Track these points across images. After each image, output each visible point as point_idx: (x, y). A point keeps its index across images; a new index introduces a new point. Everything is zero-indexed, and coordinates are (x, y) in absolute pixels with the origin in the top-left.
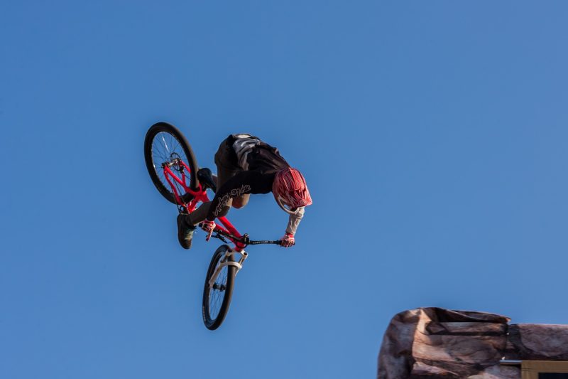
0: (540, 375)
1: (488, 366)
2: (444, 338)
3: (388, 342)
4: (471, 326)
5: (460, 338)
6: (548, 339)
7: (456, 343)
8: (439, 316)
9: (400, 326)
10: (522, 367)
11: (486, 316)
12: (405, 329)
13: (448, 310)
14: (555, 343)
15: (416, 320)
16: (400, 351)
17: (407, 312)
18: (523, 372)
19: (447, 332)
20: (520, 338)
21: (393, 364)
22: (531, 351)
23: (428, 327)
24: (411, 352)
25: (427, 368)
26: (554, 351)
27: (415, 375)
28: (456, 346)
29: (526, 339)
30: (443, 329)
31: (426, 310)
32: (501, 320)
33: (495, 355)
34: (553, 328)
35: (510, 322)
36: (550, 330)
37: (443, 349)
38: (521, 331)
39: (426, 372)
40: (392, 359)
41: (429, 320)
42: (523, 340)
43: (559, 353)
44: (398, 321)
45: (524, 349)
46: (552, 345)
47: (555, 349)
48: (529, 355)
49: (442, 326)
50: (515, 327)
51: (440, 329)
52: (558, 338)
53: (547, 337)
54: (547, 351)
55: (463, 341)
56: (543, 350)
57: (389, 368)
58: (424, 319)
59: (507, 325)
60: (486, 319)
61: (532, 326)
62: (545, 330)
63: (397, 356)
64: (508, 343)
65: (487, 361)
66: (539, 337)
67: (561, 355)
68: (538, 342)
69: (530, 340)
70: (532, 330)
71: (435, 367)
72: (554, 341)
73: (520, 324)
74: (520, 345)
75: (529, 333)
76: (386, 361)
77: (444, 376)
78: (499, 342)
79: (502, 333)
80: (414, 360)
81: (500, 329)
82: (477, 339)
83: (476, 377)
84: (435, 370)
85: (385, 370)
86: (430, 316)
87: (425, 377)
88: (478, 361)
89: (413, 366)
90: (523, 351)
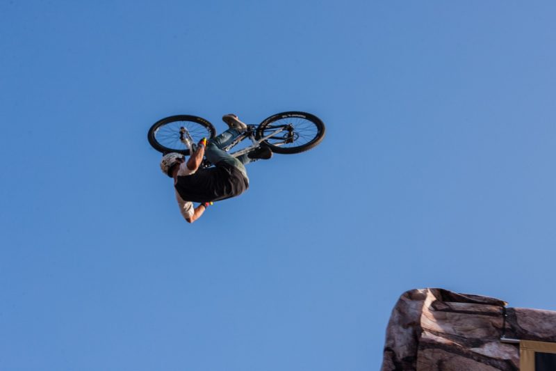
0: (536, 353)
1: (487, 342)
2: (448, 314)
3: (397, 315)
4: (473, 307)
5: (463, 315)
6: (541, 322)
8: (444, 296)
9: (408, 301)
10: (521, 346)
11: (485, 299)
12: (413, 305)
13: (452, 292)
14: (547, 326)
15: (423, 297)
16: (409, 322)
17: (415, 291)
18: (521, 351)
19: (450, 310)
20: (516, 319)
21: (402, 333)
22: (526, 331)
23: (433, 304)
24: (419, 324)
25: (434, 337)
26: (547, 333)
27: (424, 342)
28: (459, 322)
29: (521, 320)
30: (447, 307)
31: (433, 291)
32: (500, 303)
33: (494, 332)
34: (546, 313)
35: (507, 306)
36: (543, 314)
37: (446, 324)
38: (517, 313)
39: (432, 340)
40: (401, 329)
41: (434, 299)
42: (519, 322)
43: (551, 335)
44: (407, 297)
45: (520, 329)
46: (544, 328)
47: (547, 331)
48: (523, 335)
49: (446, 304)
50: (512, 310)
51: (444, 307)
52: (550, 321)
53: (540, 320)
54: (540, 333)
55: (465, 318)
56: (536, 331)
57: (397, 337)
58: (430, 298)
59: (504, 308)
60: (486, 302)
61: (527, 311)
62: (538, 314)
63: (406, 327)
64: (506, 323)
65: (486, 337)
66: (533, 320)
67: (552, 337)
68: (531, 324)
69: (525, 322)
70: (527, 313)
71: (441, 338)
72: (546, 324)
73: (516, 308)
74: (516, 326)
75: (524, 315)
76: (394, 330)
77: (449, 345)
78: (498, 322)
79: (500, 314)
80: (422, 330)
81: (499, 311)
82: (478, 317)
83: (477, 350)
84: (441, 339)
85: (394, 339)
86: (435, 296)
87: (432, 345)
88: (479, 337)
89: (421, 335)
90: (519, 331)
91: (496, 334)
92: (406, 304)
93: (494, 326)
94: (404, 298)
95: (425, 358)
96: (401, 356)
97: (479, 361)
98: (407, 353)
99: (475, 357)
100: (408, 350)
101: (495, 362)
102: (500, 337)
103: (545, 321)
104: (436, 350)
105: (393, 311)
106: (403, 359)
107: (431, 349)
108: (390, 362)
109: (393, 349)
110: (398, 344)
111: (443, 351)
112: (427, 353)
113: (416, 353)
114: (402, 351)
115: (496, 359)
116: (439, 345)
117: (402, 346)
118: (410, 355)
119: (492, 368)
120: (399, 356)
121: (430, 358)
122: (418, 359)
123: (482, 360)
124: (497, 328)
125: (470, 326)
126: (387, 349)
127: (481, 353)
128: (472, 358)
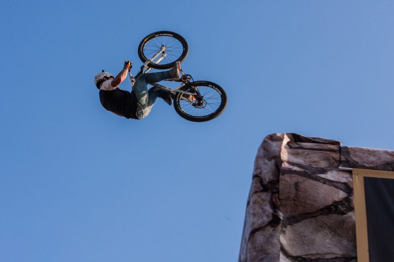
0: (365, 178)
1: (329, 170)
2: (300, 151)
3: (262, 152)
4: (317, 146)
5: (311, 152)
6: (367, 156)
7: (308, 154)
9: (270, 142)
10: (353, 172)
11: (326, 140)
12: (274, 145)
13: (302, 135)
14: (372, 159)
15: (281, 139)
16: (272, 156)
17: (275, 134)
18: (353, 176)
19: (302, 148)
20: (349, 154)
21: (267, 164)
22: (357, 163)
23: (288, 143)
24: (279, 157)
25: (291, 167)
26: (372, 164)
27: (283, 170)
28: (307, 156)
29: (353, 155)
30: (299, 146)
31: (288, 135)
32: (337, 143)
33: (334, 163)
34: (370, 150)
35: (342, 145)
36: (369, 151)
37: (299, 158)
38: (350, 150)
39: (291, 169)
40: (267, 161)
41: (289, 140)
42: (351, 156)
43: (375, 165)
44: (269, 139)
45: (352, 161)
46: (370, 160)
47: (372, 162)
48: (355, 165)
49: (298, 144)
50: (346, 148)
51: (297, 146)
52: (374, 156)
53: (367, 155)
54: (367, 163)
55: (312, 153)
56: (365, 163)
57: (263, 167)
58: (286, 140)
59: (340, 147)
60: (327, 142)
61: (356, 148)
62: (365, 151)
63: (269, 159)
64: (342, 157)
65: (329, 167)
66: (361, 155)
67: (376, 166)
68: (361, 158)
69: (356, 156)
70: (357, 150)
72: (371, 157)
73: (349, 146)
74: (349, 159)
75: (355, 151)
76: (261, 162)
77: (302, 172)
78: (336, 156)
79: (337, 151)
80: (282, 162)
81: (336, 148)
82: (322, 153)
83: (322, 176)
84: (296, 168)
85: (261, 169)
86: (290, 138)
87: (290, 171)
88: (323, 167)
89: (281, 165)
90: (352, 163)
91: (335, 165)
92: (269, 144)
93: (334, 159)
94: (266, 140)
95: (285, 180)
96: (267, 180)
97: (324, 183)
98: (271, 177)
99: (321, 181)
100: (272, 175)
101: (336, 184)
102: (338, 166)
103: (371, 156)
104: (293, 175)
105: (259, 149)
106: (269, 182)
107: (289, 175)
108: (259, 185)
109: (260, 176)
110: (264, 171)
111: (298, 176)
112: (287, 177)
113: (279, 178)
114: (268, 176)
115: (337, 182)
116: (295, 172)
117: (267, 173)
118: (274, 179)
119: (335, 188)
120: (265, 180)
121: (289, 180)
122: (280, 182)
123: (327, 183)
124: (336, 161)
125: (316, 159)
126: (255, 176)
127: (326, 178)
128: (319, 181)
